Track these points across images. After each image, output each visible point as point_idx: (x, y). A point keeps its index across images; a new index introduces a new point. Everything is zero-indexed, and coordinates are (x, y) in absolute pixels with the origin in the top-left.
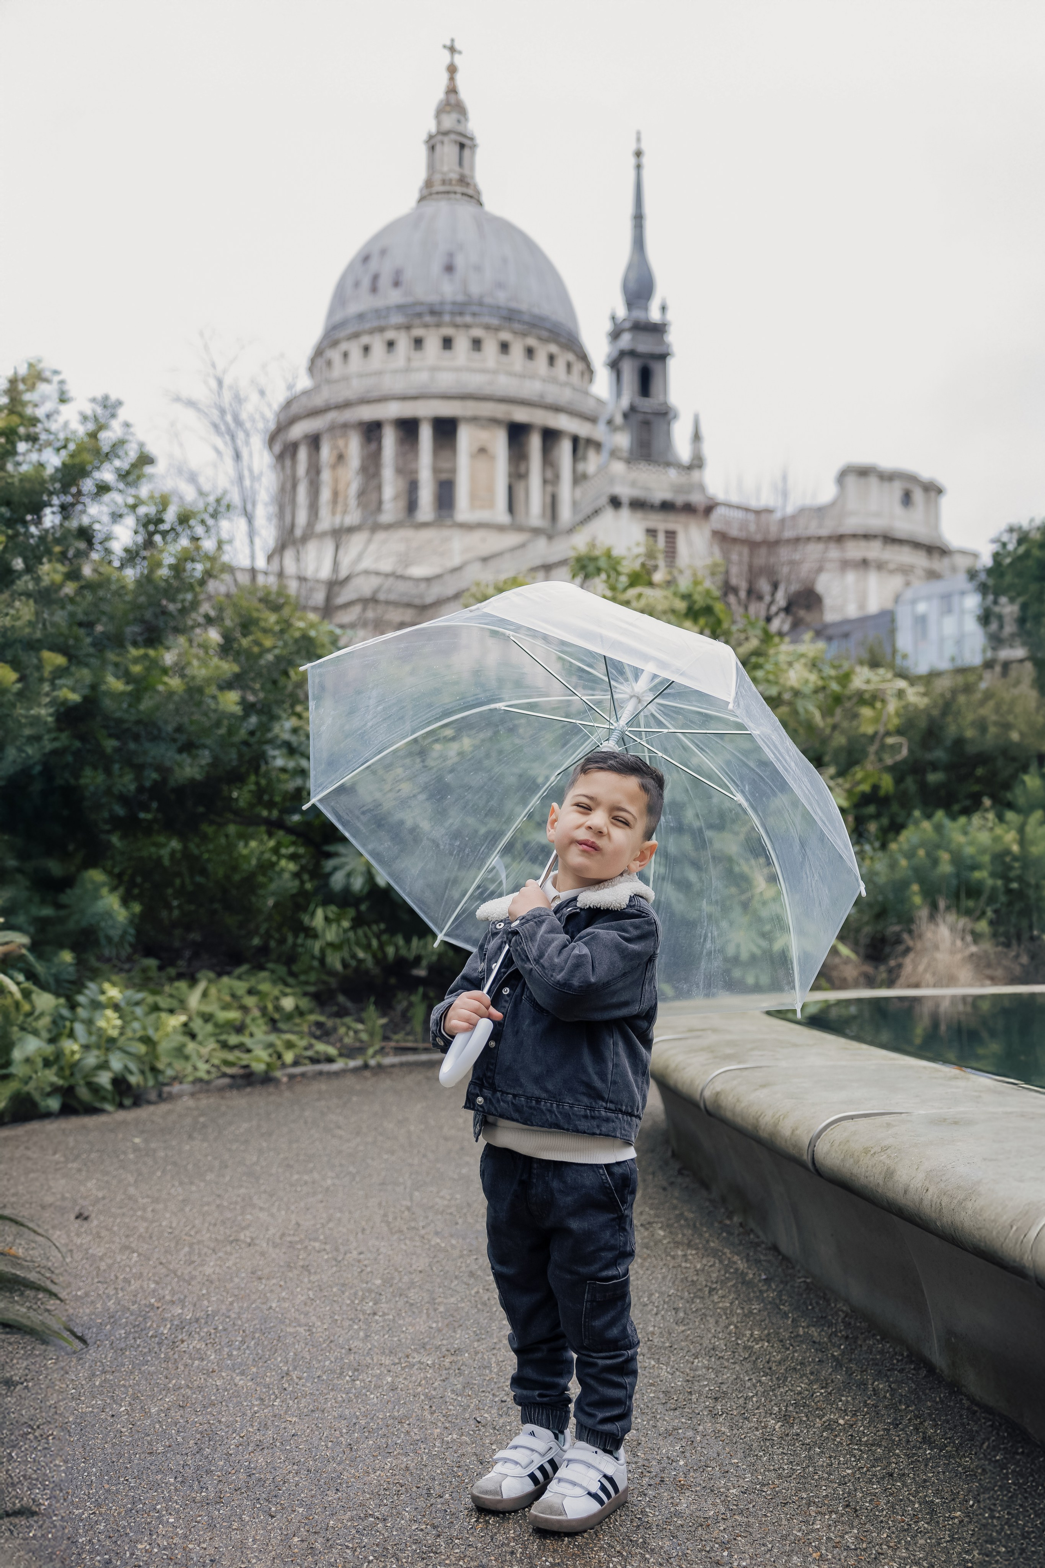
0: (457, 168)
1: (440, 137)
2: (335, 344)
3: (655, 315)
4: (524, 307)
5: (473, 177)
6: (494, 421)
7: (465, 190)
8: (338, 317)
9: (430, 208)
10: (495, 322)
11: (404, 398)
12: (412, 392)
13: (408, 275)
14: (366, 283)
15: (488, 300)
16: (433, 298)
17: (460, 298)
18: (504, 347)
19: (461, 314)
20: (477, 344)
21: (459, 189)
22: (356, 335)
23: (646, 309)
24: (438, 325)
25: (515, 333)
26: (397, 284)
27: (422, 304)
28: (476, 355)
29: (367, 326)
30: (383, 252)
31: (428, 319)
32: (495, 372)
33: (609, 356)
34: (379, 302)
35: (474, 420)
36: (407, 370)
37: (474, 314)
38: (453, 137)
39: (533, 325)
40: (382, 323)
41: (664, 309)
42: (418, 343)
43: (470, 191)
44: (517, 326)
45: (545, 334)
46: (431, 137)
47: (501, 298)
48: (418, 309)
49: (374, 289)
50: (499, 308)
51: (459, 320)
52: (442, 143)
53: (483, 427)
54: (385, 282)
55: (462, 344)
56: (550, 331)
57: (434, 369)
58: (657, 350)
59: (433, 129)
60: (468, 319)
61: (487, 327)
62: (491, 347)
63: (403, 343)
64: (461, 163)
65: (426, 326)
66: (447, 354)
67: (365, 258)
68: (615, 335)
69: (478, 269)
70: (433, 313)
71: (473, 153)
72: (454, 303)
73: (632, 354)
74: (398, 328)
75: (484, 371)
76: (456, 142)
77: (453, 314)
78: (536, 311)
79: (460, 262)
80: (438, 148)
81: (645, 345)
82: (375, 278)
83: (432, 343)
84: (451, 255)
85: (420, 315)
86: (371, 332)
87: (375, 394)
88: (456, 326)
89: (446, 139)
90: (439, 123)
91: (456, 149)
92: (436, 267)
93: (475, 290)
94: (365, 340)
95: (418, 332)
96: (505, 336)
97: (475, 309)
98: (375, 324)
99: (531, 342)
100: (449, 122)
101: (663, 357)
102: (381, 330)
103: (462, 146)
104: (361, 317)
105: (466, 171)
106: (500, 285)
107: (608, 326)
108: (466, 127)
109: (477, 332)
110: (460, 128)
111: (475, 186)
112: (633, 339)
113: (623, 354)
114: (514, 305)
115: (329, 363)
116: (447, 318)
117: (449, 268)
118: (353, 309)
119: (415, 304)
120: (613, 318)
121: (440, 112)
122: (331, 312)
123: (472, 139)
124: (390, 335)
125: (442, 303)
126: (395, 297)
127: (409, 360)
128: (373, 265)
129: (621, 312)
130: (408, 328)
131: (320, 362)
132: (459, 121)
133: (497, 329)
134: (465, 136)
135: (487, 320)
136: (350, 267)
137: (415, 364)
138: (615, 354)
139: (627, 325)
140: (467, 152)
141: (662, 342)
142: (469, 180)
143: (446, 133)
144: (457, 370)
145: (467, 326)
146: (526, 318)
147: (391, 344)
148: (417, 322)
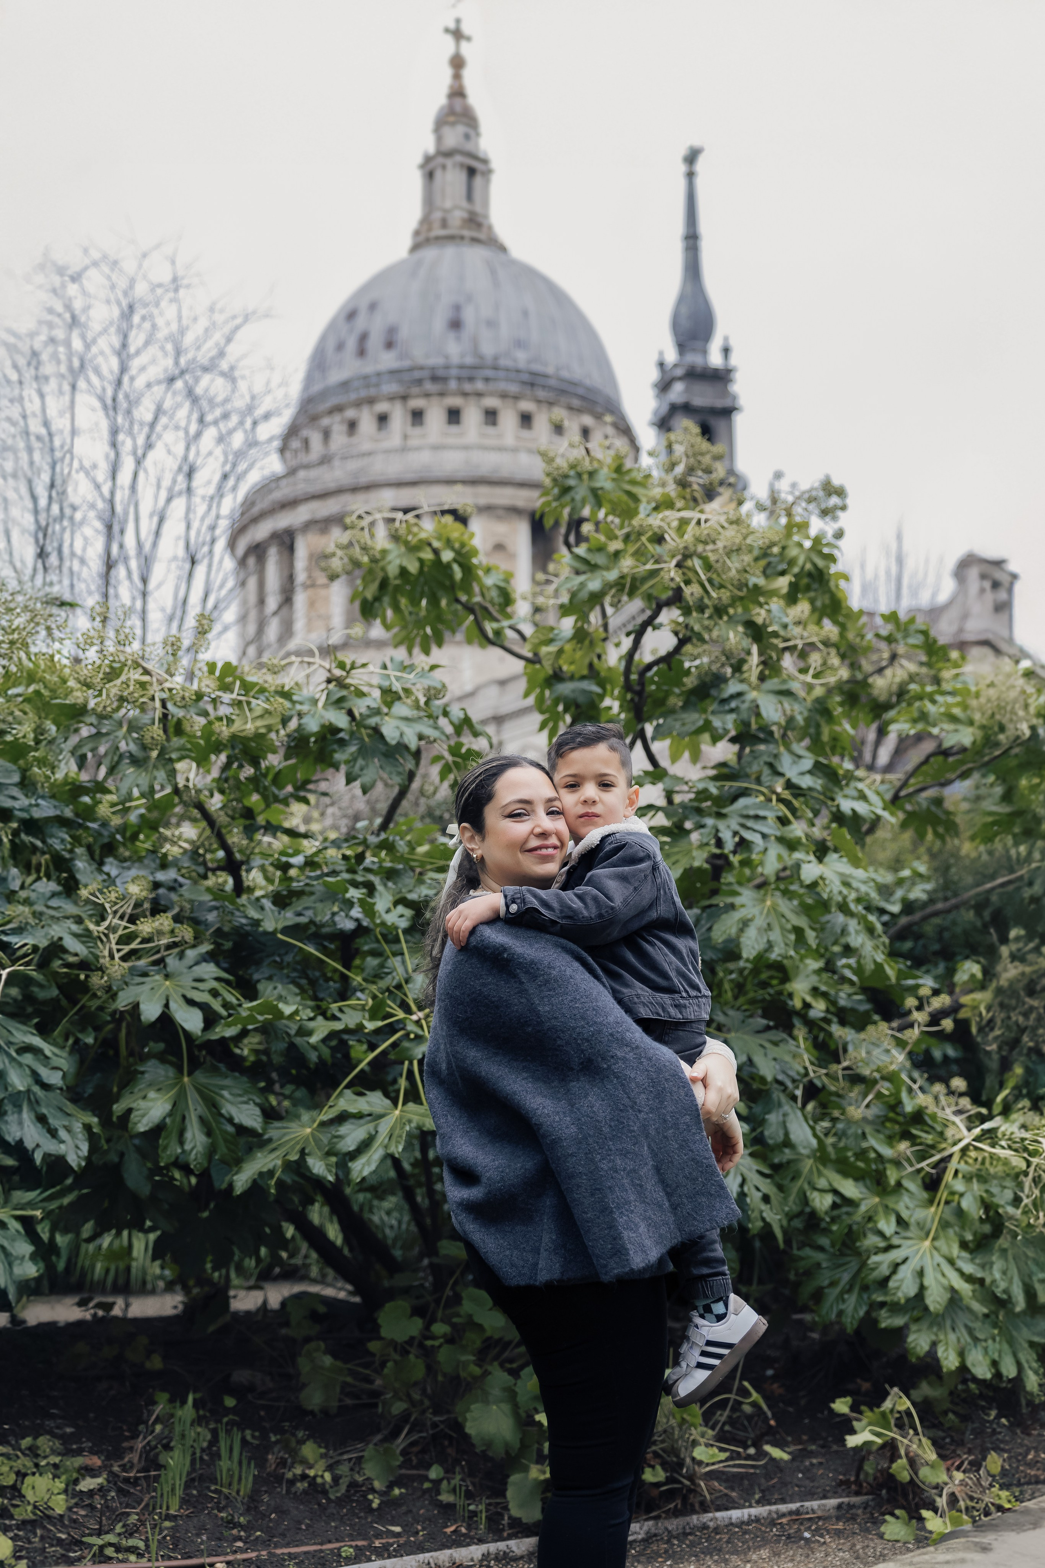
0: (464, 204)
1: (440, 160)
2: (314, 419)
3: (715, 359)
4: (550, 370)
5: (486, 216)
6: (514, 511)
7: (475, 234)
8: (317, 388)
9: (430, 254)
10: (513, 388)
11: (400, 484)
12: (410, 477)
13: (404, 333)
14: (351, 344)
15: (503, 362)
16: (435, 361)
17: (469, 360)
18: (526, 419)
19: (471, 379)
20: (491, 416)
21: (466, 233)
22: (339, 409)
23: (705, 352)
24: (442, 394)
25: (539, 402)
26: (389, 345)
27: (421, 368)
28: (490, 430)
29: (353, 396)
30: (373, 307)
31: (429, 386)
32: (515, 450)
33: (656, 413)
34: (369, 368)
35: (487, 510)
36: (404, 449)
37: (487, 380)
38: (459, 158)
39: (563, 392)
40: (372, 392)
41: (726, 351)
42: (417, 416)
43: (482, 236)
44: (541, 394)
45: (576, 402)
46: (428, 159)
47: (521, 358)
48: (417, 374)
49: (362, 352)
50: (518, 371)
51: (468, 387)
52: (444, 167)
53: (499, 518)
54: (375, 342)
55: (472, 416)
56: (583, 398)
57: (436, 448)
58: (719, 403)
59: (431, 149)
60: (480, 386)
61: (504, 396)
62: (508, 420)
63: (398, 417)
64: (469, 196)
65: (427, 395)
66: (454, 429)
67: (351, 315)
68: (664, 386)
69: (491, 324)
70: (435, 379)
71: (487, 182)
72: (461, 367)
73: (686, 409)
74: (392, 399)
75: (500, 449)
76: (462, 165)
77: (459, 379)
78: (565, 374)
79: (469, 316)
80: (438, 174)
81: (703, 397)
82: (363, 338)
83: (435, 416)
84: (457, 308)
85: (419, 382)
86: (358, 404)
87: (363, 480)
88: (465, 394)
89: (449, 162)
90: (439, 139)
91: (463, 176)
92: (439, 323)
93: (488, 349)
94: (350, 413)
95: (417, 403)
96: (526, 406)
97: (490, 373)
98: (363, 393)
99: (559, 413)
100: (453, 137)
101: (727, 412)
102: (371, 401)
103: (472, 172)
104: (345, 385)
105: (478, 208)
106: (519, 344)
107: (654, 375)
108: (477, 145)
109: (491, 402)
110: (469, 147)
111: (490, 228)
112: (687, 390)
113: (675, 409)
114: (537, 367)
115: (306, 442)
116: (453, 385)
117: (456, 324)
118: (335, 376)
119: (411, 369)
120: (661, 365)
121: (441, 123)
122: (309, 380)
123: (485, 161)
124: (382, 407)
125: (447, 367)
126: (387, 361)
127: (405, 437)
128: (361, 323)
129: (671, 356)
130: (404, 398)
131: (295, 444)
132: (467, 137)
133: (516, 398)
134: (475, 157)
135: (503, 386)
136: (332, 327)
137: (413, 442)
138: (665, 409)
139: (679, 372)
140: (478, 181)
141: (725, 393)
142: (480, 219)
143: (449, 154)
144: (466, 448)
145: (479, 395)
146: (552, 382)
147: (383, 419)
148: (415, 390)
